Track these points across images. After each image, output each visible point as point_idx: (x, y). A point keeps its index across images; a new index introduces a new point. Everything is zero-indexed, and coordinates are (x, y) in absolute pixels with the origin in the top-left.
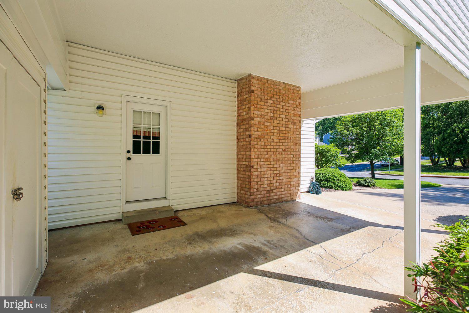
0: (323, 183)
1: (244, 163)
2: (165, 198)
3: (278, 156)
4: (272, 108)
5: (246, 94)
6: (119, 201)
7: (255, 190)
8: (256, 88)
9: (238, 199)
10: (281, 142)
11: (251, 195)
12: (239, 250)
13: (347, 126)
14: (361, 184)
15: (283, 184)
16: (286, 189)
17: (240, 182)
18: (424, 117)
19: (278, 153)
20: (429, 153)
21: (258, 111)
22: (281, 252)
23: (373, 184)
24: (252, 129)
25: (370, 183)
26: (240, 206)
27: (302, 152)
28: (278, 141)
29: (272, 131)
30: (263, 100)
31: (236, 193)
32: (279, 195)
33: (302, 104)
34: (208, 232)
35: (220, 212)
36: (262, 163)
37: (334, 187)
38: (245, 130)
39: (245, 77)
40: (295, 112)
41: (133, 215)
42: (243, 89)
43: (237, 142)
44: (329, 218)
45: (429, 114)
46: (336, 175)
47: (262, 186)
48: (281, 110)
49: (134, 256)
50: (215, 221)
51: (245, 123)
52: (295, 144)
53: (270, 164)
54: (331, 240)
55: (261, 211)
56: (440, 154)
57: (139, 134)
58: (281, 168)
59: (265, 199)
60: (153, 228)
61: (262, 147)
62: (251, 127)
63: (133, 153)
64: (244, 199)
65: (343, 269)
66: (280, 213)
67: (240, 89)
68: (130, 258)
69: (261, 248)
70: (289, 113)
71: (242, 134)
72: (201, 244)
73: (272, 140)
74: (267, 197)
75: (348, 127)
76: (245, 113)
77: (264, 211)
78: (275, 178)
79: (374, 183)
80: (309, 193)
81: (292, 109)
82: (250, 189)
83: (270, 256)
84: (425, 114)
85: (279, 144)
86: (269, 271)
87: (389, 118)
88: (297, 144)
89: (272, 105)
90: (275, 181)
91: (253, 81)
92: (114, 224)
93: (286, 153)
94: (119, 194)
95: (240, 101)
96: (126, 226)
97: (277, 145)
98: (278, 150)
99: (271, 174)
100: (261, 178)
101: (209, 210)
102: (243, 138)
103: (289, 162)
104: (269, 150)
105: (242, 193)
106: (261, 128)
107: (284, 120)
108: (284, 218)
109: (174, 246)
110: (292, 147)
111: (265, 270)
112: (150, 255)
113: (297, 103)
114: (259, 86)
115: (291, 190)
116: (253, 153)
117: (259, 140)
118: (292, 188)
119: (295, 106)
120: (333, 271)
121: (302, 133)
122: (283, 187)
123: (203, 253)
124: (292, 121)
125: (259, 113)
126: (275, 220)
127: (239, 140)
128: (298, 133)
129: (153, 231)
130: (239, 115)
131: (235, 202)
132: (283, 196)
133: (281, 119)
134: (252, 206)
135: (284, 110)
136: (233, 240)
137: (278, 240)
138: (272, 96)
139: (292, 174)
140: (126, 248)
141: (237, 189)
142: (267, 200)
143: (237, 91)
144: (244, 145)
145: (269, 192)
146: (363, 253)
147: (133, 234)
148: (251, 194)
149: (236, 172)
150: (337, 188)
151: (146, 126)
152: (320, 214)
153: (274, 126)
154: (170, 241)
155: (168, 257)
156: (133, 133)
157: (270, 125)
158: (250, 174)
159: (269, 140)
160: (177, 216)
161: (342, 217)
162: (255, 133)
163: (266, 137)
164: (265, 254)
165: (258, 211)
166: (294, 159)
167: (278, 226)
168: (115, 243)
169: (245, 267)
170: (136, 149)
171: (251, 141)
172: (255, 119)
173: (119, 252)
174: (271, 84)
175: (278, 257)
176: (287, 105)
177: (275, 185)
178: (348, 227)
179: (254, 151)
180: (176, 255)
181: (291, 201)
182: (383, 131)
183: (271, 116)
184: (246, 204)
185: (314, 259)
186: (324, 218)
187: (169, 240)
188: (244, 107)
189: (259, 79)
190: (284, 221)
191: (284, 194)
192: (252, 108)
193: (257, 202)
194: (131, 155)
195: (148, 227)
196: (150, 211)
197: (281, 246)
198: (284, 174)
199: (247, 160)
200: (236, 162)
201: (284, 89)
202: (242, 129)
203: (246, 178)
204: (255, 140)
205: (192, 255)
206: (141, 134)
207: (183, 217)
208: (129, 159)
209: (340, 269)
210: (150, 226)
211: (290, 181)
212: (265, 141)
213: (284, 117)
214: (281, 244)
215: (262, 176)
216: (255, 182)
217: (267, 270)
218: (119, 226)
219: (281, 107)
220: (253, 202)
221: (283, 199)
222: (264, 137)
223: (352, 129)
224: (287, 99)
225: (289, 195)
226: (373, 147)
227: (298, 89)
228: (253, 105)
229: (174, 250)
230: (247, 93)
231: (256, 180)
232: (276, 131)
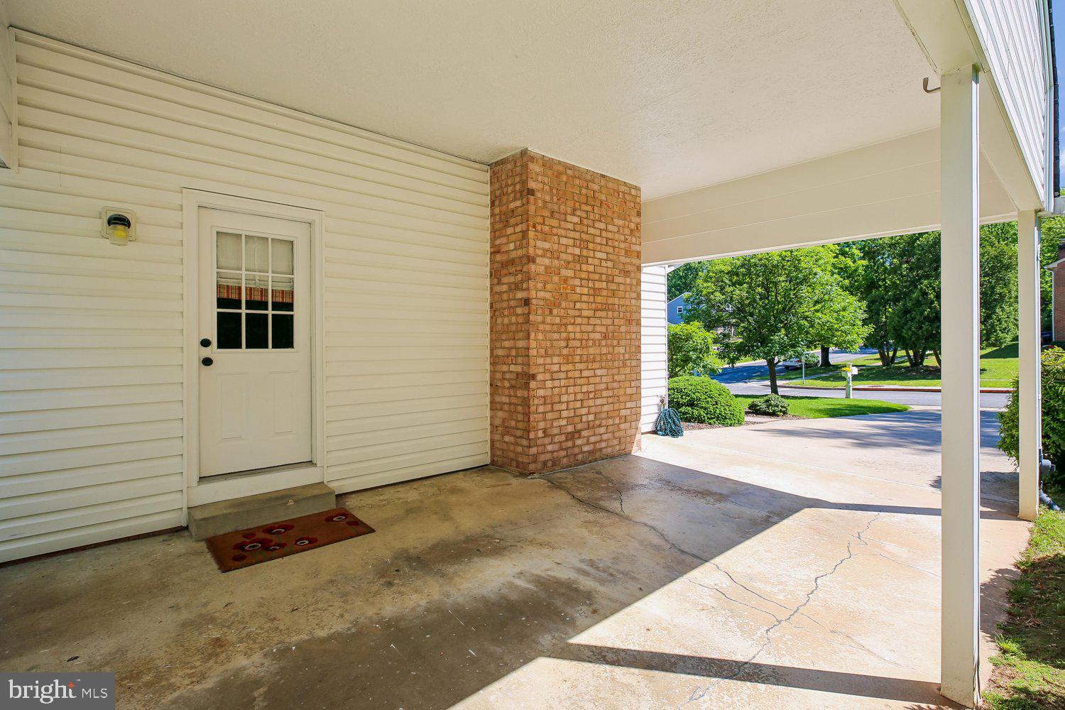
0: (683, 409)
1: (512, 368)
2: (310, 462)
3: (592, 351)
4: (577, 235)
5: (515, 199)
6: (178, 478)
7: (540, 434)
8: (540, 186)
9: (493, 455)
10: (597, 316)
11: (530, 447)
12: (522, 591)
13: (720, 284)
14: (759, 410)
15: (604, 415)
16: (611, 429)
17: (500, 414)
18: (867, 266)
19: (591, 342)
20: (877, 341)
21: (545, 241)
22: (628, 589)
23: (784, 409)
24: (531, 283)
25: (777, 406)
26: (502, 474)
27: (644, 340)
28: (590, 313)
29: (578, 290)
30: (557, 215)
31: (489, 441)
32: (595, 443)
33: (642, 229)
34: (434, 547)
35: (454, 491)
36: (556, 368)
37: (708, 418)
38: (513, 286)
39: (513, 156)
40: (627, 245)
41: (220, 513)
42: (507, 186)
43: (492, 318)
44: (715, 494)
45: (877, 259)
46: (711, 391)
47: (555, 424)
48: (598, 240)
49: (232, 636)
50: (447, 517)
51: (512, 269)
52: (629, 321)
53: (573, 369)
54: (734, 549)
55: (556, 486)
56: (898, 343)
57: (234, 296)
58: (598, 380)
59: (563, 453)
60: (282, 545)
61: (555, 328)
62: (529, 279)
63: (219, 347)
64: (512, 455)
65: (783, 623)
66: (602, 485)
67: (497, 186)
68: (218, 643)
69: (575, 582)
70: (614, 247)
71: (505, 297)
72: (419, 583)
73: (577, 313)
74: (567, 449)
75: (722, 285)
76: (512, 246)
77: (564, 485)
78: (586, 404)
79: (785, 407)
80: (657, 434)
81: (622, 238)
82: (529, 432)
83: (604, 602)
84: (869, 260)
85: (592, 321)
86: (610, 645)
87: (805, 266)
88: (633, 321)
89: (578, 228)
90: (584, 411)
91: (531, 166)
92: (164, 541)
93: (609, 342)
94: (180, 457)
95: (498, 217)
96: (203, 546)
97: (588, 324)
98: (592, 336)
99: (575, 394)
100: (555, 403)
101: (424, 488)
102: (510, 307)
103: (616, 364)
104: (572, 336)
105: (506, 443)
106: (552, 282)
107: (604, 263)
108: (616, 499)
109: (344, 595)
110: (623, 329)
111: (599, 644)
112: (278, 628)
113: (633, 226)
114: (546, 180)
115: (620, 430)
116: (533, 344)
117: (547, 312)
118: (622, 426)
119: (627, 231)
120: (763, 630)
121: (643, 295)
122: (604, 422)
123: (428, 610)
124: (621, 267)
125: (547, 245)
126: (594, 506)
127: (495, 311)
128: (634, 295)
129: (282, 556)
130: (496, 249)
131: (487, 465)
132: (603, 445)
133: (596, 262)
134: (533, 473)
135: (605, 240)
136: (500, 565)
137: (614, 558)
138: (577, 205)
139: (621, 392)
140: (204, 611)
141: (492, 432)
142: (567, 456)
143: (491, 192)
144: (512, 324)
145: (572, 436)
146: (813, 576)
147: (225, 568)
148: (532, 445)
149: (488, 389)
150: (714, 420)
151: (254, 273)
152: (693, 483)
153: (581, 279)
154: (332, 582)
155: (332, 631)
156: (218, 292)
157: (573, 275)
158: (526, 396)
159: (571, 312)
160: (343, 508)
161: (743, 488)
162: (539, 294)
163: (564, 304)
164: (589, 599)
165: (549, 484)
166: (627, 356)
167: (607, 521)
168: (171, 601)
169: (546, 640)
170: (228, 335)
171: (529, 313)
172: (539, 260)
173: (184, 625)
174: (574, 177)
175: (624, 605)
176: (610, 227)
177: (584, 419)
178: (764, 514)
179: (536, 340)
180: (355, 623)
181: (620, 455)
182: (794, 294)
183: (575, 255)
184: (517, 467)
185: (710, 602)
186: (705, 494)
187: (329, 578)
188: (510, 231)
189: (547, 163)
190: (615, 505)
191: (605, 441)
192: (531, 234)
193: (545, 463)
194: (213, 351)
195: (266, 545)
196: (270, 500)
197: (626, 574)
198: (605, 394)
199: (520, 360)
200: (488, 366)
201: (604, 190)
202: (506, 284)
203: (518, 405)
204: (539, 312)
205: (399, 619)
206: (240, 294)
207: (361, 509)
208: (207, 362)
209: (777, 623)
210: (271, 541)
211: (619, 410)
212: (562, 314)
213: (604, 256)
214: (621, 567)
215: (557, 400)
216: (539, 413)
217: (604, 645)
218: (179, 546)
219: (598, 232)
220: (535, 462)
221: (604, 451)
222: (560, 304)
223: (731, 288)
224: (610, 214)
225: (616, 442)
226: (774, 330)
227: (633, 192)
228: (534, 226)
229: (348, 607)
230: (518, 195)
231: (541, 409)
232: (585, 291)
